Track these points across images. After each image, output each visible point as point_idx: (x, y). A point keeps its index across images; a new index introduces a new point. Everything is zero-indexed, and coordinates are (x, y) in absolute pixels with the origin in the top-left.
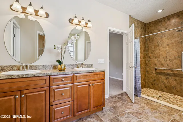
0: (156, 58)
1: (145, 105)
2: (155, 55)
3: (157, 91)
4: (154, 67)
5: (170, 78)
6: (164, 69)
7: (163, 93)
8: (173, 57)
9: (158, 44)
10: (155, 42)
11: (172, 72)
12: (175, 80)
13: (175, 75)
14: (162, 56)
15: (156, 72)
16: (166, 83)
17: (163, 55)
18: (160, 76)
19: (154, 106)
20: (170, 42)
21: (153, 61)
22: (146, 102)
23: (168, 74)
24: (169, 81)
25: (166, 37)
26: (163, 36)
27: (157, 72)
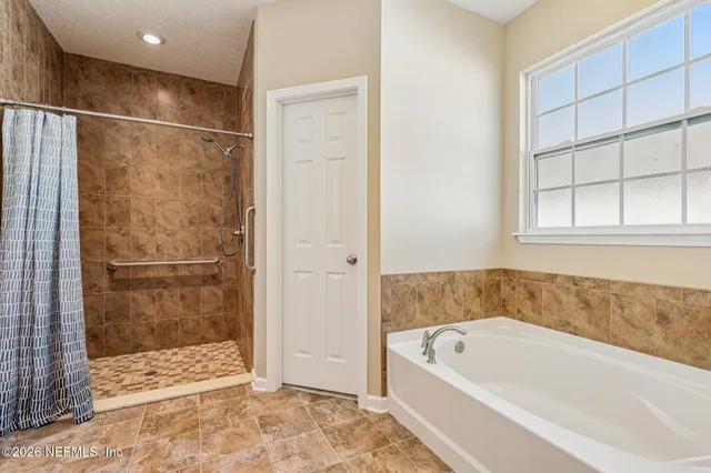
0: (112, 220)
1: (148, 437)
2: (110, 208)
3: (119, 357)
4: (105, 260)
5: (166, 293)
6: (147, 266)
7: (144, 356)
8: (177, 221)
9: (123, 164)
10: (109, 155)
11: (172, 274)
12: (183, 297)
13: (182, 282)
14: (141, 217)
15: (113, 280)
16: (152, 317)
17: (144, 212)
18: (131, 294)
19: (178, 418)
20: (167, 167)
21: (98, 234)
22: (138, 424)
23: (161, 283)
24: (162, 306)
25: (154, 146)
26: (144, 141)
27: (118, 281)
